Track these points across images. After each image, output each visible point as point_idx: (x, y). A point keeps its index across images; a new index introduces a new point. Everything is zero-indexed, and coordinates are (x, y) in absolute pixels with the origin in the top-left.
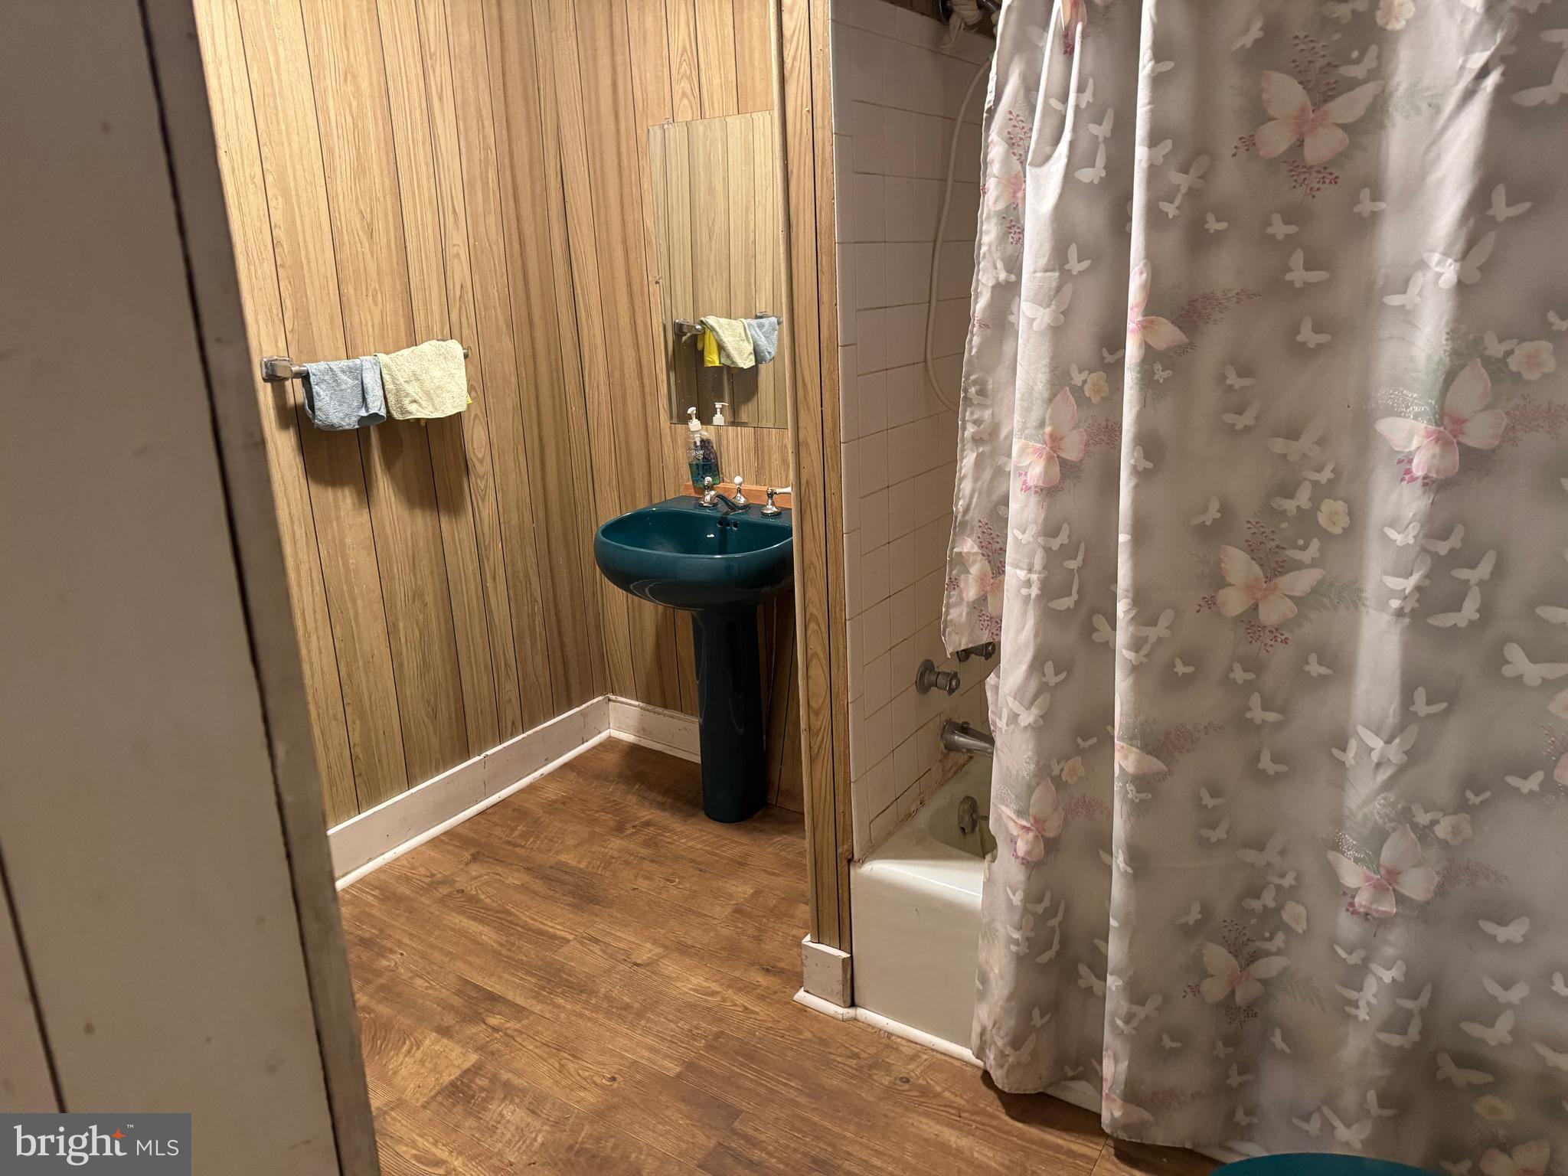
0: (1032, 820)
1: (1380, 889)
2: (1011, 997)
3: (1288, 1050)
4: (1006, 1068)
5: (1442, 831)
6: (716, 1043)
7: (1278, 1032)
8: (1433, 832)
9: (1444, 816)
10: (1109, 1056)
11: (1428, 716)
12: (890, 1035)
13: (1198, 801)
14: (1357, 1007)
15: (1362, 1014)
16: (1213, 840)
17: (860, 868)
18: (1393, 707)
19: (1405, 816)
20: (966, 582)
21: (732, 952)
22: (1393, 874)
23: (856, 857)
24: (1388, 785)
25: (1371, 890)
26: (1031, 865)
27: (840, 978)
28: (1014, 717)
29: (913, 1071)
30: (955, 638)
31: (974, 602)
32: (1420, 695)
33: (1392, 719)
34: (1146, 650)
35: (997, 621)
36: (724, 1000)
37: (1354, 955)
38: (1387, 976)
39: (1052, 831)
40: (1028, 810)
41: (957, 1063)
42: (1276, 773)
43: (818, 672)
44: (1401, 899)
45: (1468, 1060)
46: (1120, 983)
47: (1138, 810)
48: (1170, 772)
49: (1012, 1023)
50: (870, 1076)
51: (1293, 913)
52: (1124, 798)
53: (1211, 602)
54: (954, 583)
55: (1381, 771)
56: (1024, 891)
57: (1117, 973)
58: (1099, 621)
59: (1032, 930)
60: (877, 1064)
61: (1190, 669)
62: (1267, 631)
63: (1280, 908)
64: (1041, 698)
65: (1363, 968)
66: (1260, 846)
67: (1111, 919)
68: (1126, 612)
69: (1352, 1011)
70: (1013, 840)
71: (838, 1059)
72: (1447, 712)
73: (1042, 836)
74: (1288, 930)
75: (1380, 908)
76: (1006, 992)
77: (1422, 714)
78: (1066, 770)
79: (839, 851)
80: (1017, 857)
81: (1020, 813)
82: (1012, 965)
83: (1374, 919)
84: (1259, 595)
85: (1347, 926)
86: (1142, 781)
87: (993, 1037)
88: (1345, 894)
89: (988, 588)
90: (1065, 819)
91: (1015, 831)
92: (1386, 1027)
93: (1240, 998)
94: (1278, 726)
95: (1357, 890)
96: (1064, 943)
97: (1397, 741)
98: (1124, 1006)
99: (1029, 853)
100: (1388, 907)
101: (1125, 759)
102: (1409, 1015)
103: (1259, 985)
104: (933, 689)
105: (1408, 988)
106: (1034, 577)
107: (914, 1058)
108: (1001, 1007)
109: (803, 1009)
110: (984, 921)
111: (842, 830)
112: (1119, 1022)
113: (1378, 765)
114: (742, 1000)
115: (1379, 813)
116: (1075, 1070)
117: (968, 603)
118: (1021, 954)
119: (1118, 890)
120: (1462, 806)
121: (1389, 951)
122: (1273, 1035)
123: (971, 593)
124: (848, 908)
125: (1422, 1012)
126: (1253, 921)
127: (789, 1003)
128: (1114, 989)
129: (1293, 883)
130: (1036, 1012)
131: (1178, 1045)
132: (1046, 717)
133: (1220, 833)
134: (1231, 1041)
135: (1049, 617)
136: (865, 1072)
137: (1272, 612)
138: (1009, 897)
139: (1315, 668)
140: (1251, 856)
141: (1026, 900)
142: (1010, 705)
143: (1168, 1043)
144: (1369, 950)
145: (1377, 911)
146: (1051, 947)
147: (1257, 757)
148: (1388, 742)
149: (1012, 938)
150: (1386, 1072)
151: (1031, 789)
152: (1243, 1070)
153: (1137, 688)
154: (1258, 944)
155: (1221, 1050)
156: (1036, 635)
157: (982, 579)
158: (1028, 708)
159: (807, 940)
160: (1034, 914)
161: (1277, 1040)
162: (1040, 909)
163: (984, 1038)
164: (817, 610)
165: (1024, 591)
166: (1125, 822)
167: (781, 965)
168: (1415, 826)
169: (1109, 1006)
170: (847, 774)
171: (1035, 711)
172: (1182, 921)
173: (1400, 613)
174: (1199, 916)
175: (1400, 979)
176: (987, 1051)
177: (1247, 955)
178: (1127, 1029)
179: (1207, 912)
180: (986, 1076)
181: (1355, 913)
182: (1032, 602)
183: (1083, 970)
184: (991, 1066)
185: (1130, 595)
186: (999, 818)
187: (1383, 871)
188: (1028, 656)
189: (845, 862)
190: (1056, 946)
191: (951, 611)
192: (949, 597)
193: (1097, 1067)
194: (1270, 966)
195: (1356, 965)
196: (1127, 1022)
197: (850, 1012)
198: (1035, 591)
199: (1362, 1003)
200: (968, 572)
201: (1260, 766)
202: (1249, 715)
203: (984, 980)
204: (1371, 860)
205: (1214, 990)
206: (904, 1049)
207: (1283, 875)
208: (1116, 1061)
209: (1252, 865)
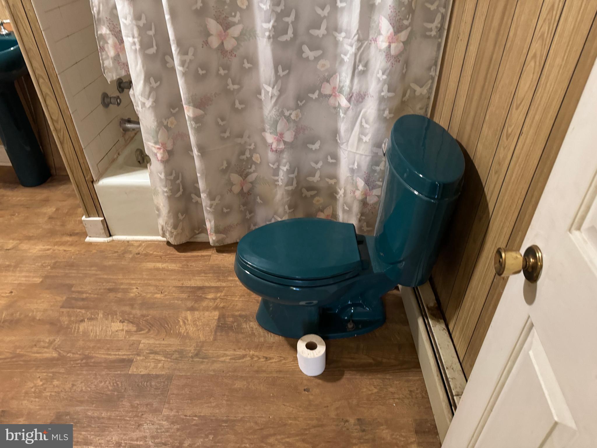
0: (161, 145)
1: (279, 141)
2: (169, 212)
3: (262, 202)
4: (174, 237)
5: (293, 117)
6: (54, 266)
7: (258, 197)
8: (291, 118)
9: (293, 111)
10: (207, 221)
11: (283, 76)
12: (128, 242)
13: (217, 123)
14: (278, 181)
15: (280, 183)
16: (226, 137)
17: (98, 183)
18: (272, 75)
19: (282, 114)
20: (108, 48)
21: (52, 233)
22: (281, 135)
23: (95, 179)
24: (276, 104)
25: (276, 142)
26: (165, 162)
27: (102, 228)
28: (143, 104)
29: (140, 250)
30: (110, 74)
31: (114, 57)
32: (280, 68)
33: (273, 79)
34: (186, 65)
35: (126, 65)
36: (54, 250)
37: (275, 165)
38: (285, 169)
39: (169, 147)
40: (158, 141)
41: (157, 243)
42: (242, 108)
43: (51, 102)
44: (285, 143)
45: (310, 188)
46: (205, 195)
47: (198, 130)
48: (206, 114)
49: (172, 221)
50: (124, 257)
51: (256, 158)
52: (192, 127)
53: (206, 43)
54: (103, 49)
55: (273, 99)
56: (164, 172)
57: (203, 192)
58: (168, 58)
59: (171, 186)
60: (125, 252)
61: (204, 72)
62: (228, 53)
63: (251, 157)
64: (152, 94)
65: (278, 169)
66: (241, 136)
67: (197, 174)
68: (175, 51)
69: (277, 183)
70: (156, 155)
71: (109, 255)
72: (289, 74)
73: (166, 150)
74: (255, 163)
75: (280, 147)
76: (167, 211)
77: (281, 75)
78: (169, 123)
79: (87, 179)
80: (158, 160)
81: (156, 143)
82: (167, 201)
83: (278, 151)
84: (223, 38)
85: (271, 156)
86: (197, 119)
87: (166, 228)
88: (269, 146)
89: (119, 50)
90: (174, 142)
91: (155, 151)
92: (287, 185)
93: (245, 190)
94: (239, 90)
95: (272, 143)
96: (184, 189)
97: (276, 87)
98: (209, 202)
99: (162, 157)
100: (282, 146)
101: (189, 112)
102: (293, 179)
103: (250, 184)
104: (111, 105)
105: (291, 171)
106: (136, 40)
107: (140, 246)
108: (167, 217)
109: (90, 244)
110: (153, 189)
111: (85, 170)
112: (208, 208)
113: (272, 97)
114: (62, 248)
115: (274, 115)
116: (198, 230)
117: (112, 58)
118: (169, 196)
119: (197, 163)
120: (297, 107)
121: (284, 161)
122: (257, 199)
123: (112, 53)
124: (97, 200)
125: (296, 177)
126: (244, 163)
127: (83, 243)
128: (204, 198)
129: (254, 147)
130: (180, 215)
131: (229, 210)
132: (156, 101)
133: (227, 134)
134: (245, 204)
135: (147, 59)
136: (121, 256)
137: (229, 45)
138: (160, 177)
139: (247, 65)
140: (239, 140)
141: (166, 175)
142: (141, 99)
143: (225, 210)
144: (278, 161)
145: (279, 148)
146: (180, 191)
147: (234, 104)
148: (273, 88)
149: (164, 191)
150: (289, 198)
151: (157, 132)
152: (250, 212)
153: (186, 82)
154: (247, 170)
155: (242, 208)
156: (143, 67)
157: (115, 46)
158: (148, 99)
159: (84, 218)
160: (171, 180)
161: (259, 200)
162: (172, 177)
163: (163, 230)
164: (40, 71)
165: (133, 47)
166: (194, 136)
167: (77, 231)
168: (285, 116)
169: (204, 204)
170: (80, 146)
171: (151, 100)
172: (222, 168)
173: (269, 37)
174: (227, 165)
175: (289, 168)
176: (166, 234)
177: (244, 175)
178: (211, 210)
179: (229, 163)
180: (168, 243)
181: (273, 151)
182: (138, 52)
183: (193, 196)
184: (168, 238)
185: (175, 42)
186: (148, 148)
187: (279, 135)
188: (142, 77)
189: (91, 183)
190: (181, 190)
191: (105, 62)
192: (102, 55)
193: (205, 227)
194: (252, 177)
195: (276, 168)
196: (211, 207)
197: (110, 239)
198: (138, 47)
199: (280, 180)
200: (107, 43)
201: (236, 107)
202: (228, 87)
203: (158, 210)
204: (274, 132)
205: (236, 189)
206: (135, 244)
207: (250, 145)
208: (210, 222)
209: (240, 143)
